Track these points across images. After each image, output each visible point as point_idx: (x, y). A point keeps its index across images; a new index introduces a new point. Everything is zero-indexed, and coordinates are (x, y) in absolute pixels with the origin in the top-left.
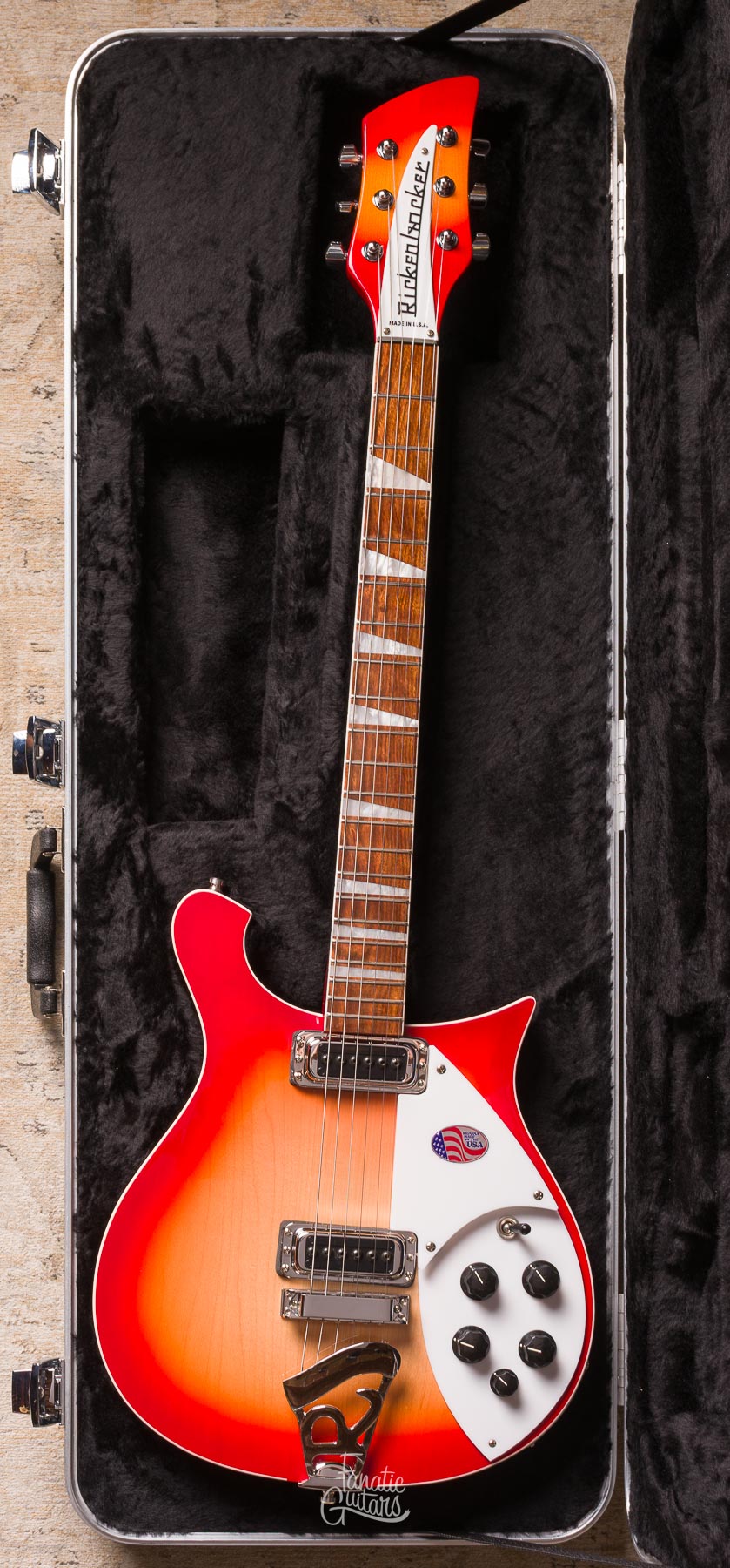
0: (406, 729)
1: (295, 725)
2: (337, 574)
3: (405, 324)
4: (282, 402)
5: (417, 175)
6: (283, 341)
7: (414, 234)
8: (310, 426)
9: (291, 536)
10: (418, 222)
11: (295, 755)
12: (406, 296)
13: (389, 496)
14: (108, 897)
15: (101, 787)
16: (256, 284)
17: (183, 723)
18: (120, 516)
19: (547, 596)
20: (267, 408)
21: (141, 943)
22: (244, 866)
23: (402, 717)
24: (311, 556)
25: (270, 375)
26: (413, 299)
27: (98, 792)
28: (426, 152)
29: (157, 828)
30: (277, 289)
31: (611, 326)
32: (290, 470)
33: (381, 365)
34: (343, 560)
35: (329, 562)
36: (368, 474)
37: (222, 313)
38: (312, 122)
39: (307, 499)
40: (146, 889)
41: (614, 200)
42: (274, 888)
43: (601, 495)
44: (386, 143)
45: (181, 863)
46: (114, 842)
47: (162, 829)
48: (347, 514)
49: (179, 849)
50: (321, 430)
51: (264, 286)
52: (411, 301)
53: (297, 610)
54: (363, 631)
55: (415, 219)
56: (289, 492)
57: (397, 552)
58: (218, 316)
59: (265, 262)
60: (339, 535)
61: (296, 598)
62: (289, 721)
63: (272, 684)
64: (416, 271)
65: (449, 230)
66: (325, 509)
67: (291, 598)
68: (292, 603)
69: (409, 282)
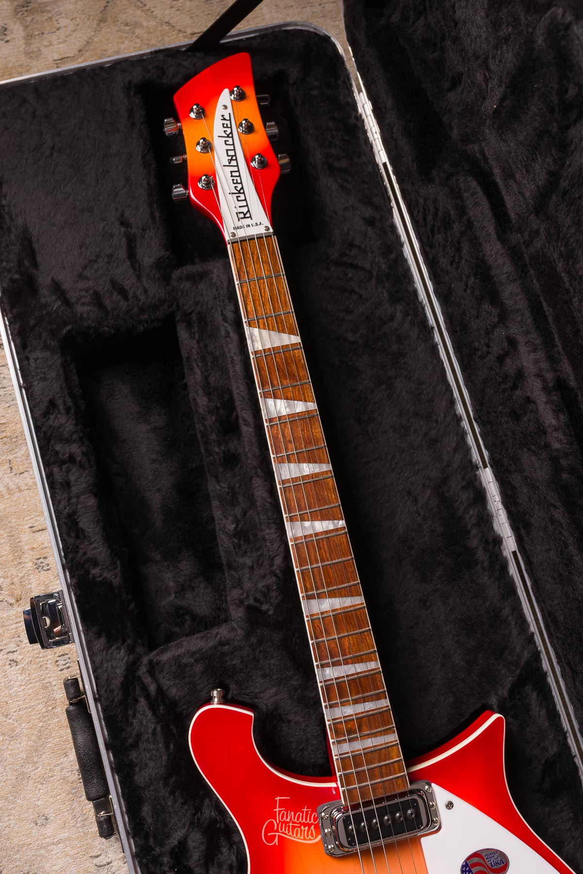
0: (337, 530)
1: (245, 541)
2: (244, 420)
3: (245, 227)
4: (169, 307)
5: (223, 124)
6: (158, 265)
7: (234, 163)
8: (195, 318)
9: (202, 401)
10: (234, 154)
11: (251, 564)
12: (240, 207)
13: (269, 354)
14: (132, 724)
15: (104, 635)
16: (128, 231)
17: (159, 557)
18: (67, 421)
19: (404, 393)
20: (160, 314)
21: (169, 755)
22: (235, 665)
23: (331, 522)
24: (222, 411)
25: (155, 291)
26: (247, 207)
27: (103, 640)
28: (226, 107)
29: (158, 654)
30: (144, 230)
31: (389, 198)
32: (188, 353)
33: (236, 260)
34: (247, 408)
35: (236, 412)
36: (249, 342)
37: (108, 256)
38: (139, 114)
39: (207, 371)
40: (161, 708)
41: (364, 116)
42: (264, 676)
43: (419, 313)
44: (195, 107)
45: (184, 678)
46: (126, 677)
47: (162, 652)
48: (240, 374)
49: (179, 666)
50: (203, 319)
51: (133, 231)
52: (245, 210)
53: (222, 454)
54: (280, 463)
55: (231, 153)
56: (192, 369)
57: (289, 395)
58: (106, 259)
59: (130, 214)
60: (238, 391)
61: (219, 445)
62: (239, 540)
63: (217, 514)
64: (242, 188)
65: (258, 154)
66: (222, 375)
67: (215, 446)
68: (217, 450)
69: (239, 196)
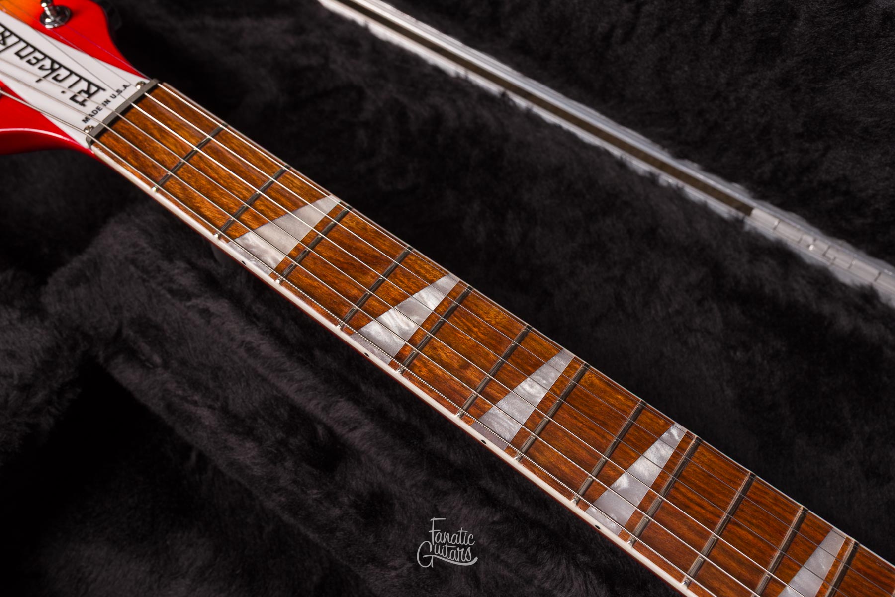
0: (680, 448)
3: (101, 106)
4: (73, 350)
7: (12, 40)
8: (132, 334)
9: (247, 453)
10: (4, 30)
12: (70, 87)
13: (303, 254)
20: (65, 373)
23: (657, 444)
24: (294, 442)
26: (82, 81)
32: (164, 398)
35: (320, 422)
36: (251, 265)
39: (217, 398)
52: (83, 85)
53: (352, 511)
54: (478, 417)
56: (190, 419)
57: (394, 294)
61: (334, 500)
64: (54, 62)
66: (248, 385)
67: (328, 509)
68: (336, 512)
69: (58, 75)
